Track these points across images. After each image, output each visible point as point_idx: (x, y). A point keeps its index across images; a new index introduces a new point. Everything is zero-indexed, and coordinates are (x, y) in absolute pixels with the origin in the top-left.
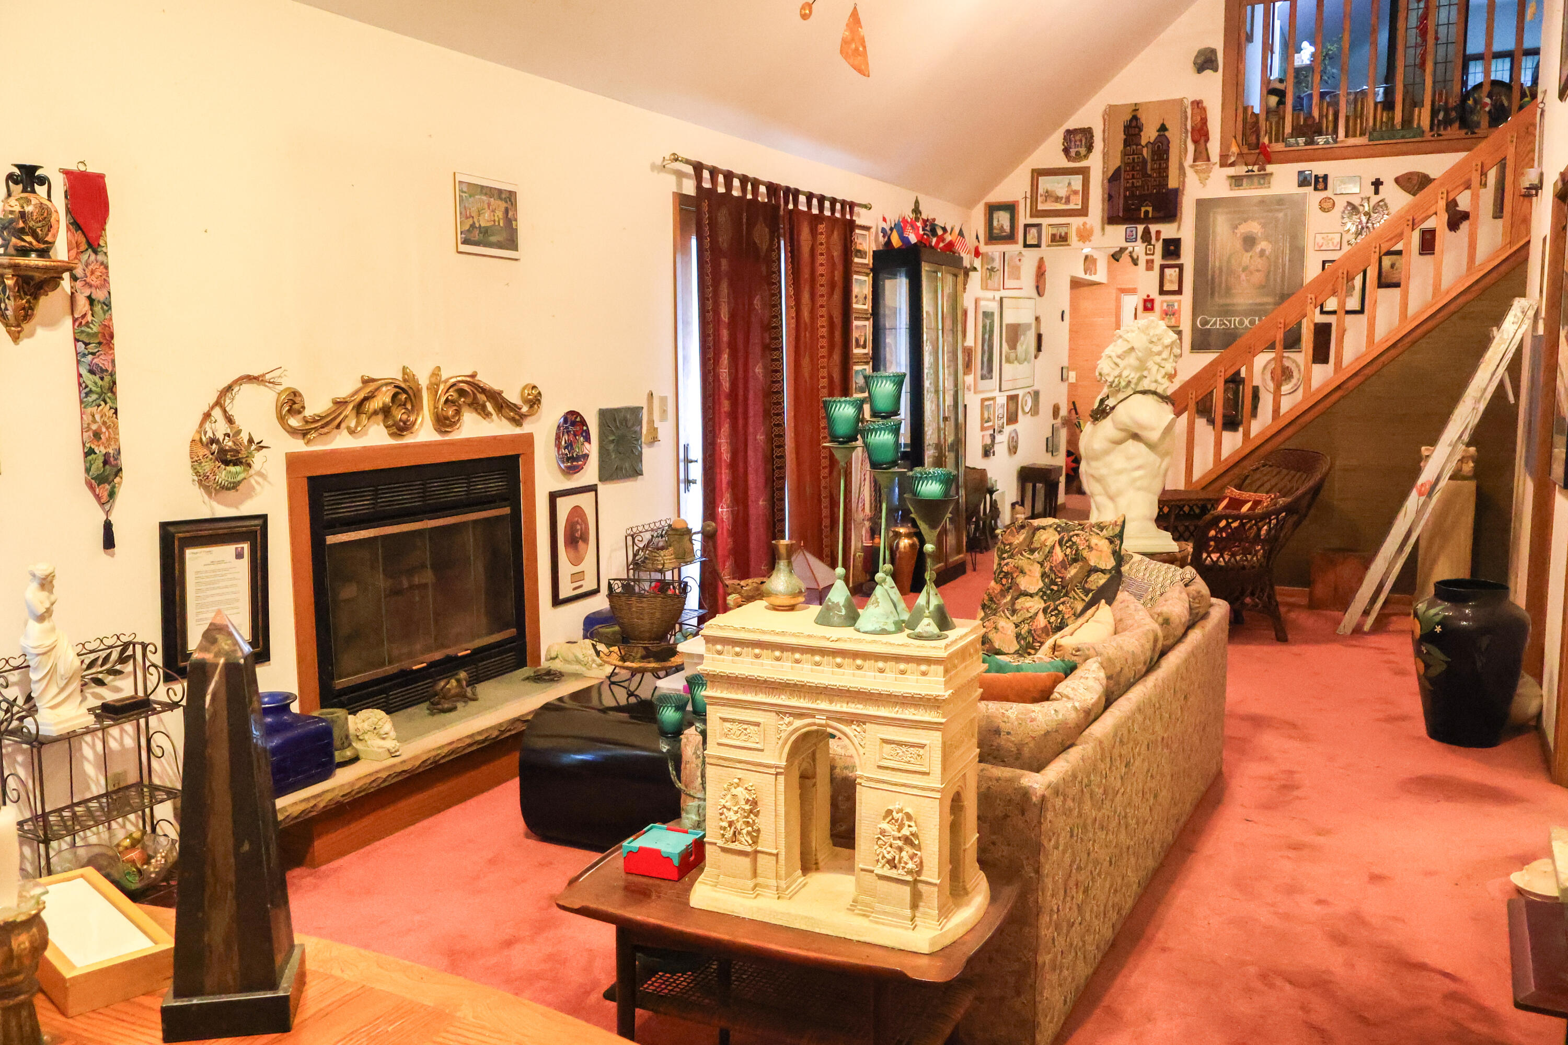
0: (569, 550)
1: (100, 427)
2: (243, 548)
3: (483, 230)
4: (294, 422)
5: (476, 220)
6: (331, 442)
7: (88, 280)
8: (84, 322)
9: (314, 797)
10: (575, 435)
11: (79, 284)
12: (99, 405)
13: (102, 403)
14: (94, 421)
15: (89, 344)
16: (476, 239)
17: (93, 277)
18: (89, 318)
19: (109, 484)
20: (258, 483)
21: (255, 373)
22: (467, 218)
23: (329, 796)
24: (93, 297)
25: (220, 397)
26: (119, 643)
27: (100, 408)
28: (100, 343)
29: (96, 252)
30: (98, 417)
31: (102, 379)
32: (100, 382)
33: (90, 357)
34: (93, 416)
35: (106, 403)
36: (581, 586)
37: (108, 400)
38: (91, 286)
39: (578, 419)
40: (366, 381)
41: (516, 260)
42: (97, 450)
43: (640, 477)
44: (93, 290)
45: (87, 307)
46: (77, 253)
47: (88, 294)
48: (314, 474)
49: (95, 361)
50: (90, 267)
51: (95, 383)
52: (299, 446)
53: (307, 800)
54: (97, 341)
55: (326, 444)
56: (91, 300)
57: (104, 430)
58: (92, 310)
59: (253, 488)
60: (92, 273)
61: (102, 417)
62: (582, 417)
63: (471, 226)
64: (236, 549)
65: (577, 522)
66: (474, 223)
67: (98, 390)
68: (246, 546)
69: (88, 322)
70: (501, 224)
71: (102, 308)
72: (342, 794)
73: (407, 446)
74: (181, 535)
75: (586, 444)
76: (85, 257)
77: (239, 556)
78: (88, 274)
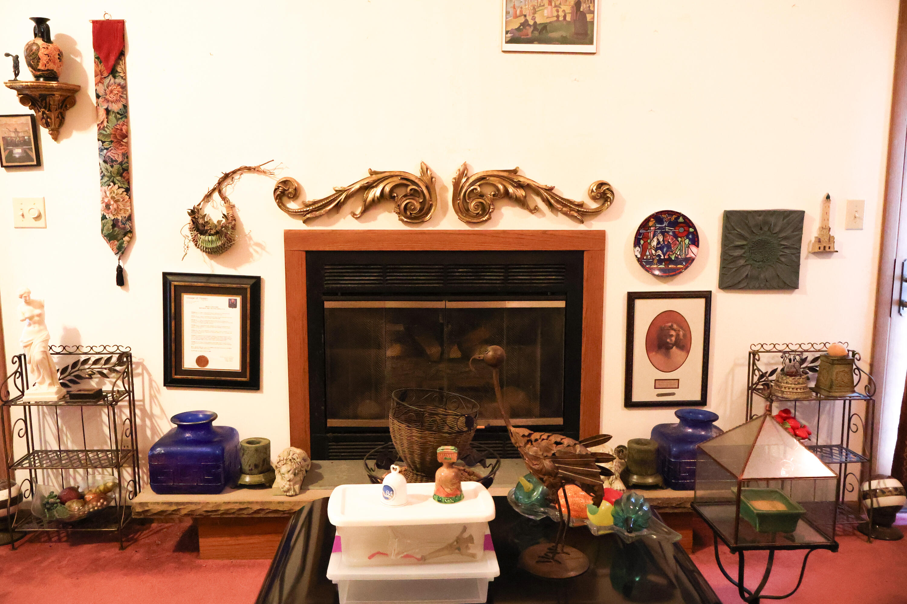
0: (653, 354)
1: (109, 200)
2: (236, 300)
3: (539, 28)
4: (293, 205)
5: (529, 18)
6: (334, 224)
7: (108, 97)
8: (102, 127)
9: (177, 504)
10: (676, 236)
11: (100, 100)
12: (109, 185)
13: (112, 184)
14: (106, 196)
15: (105, 142)
16: (530, 35)
17: (112, 95)
18: (105, 124)
19: (118, 241)
20: (257, 252)
21: (253, 165)
22: (516, 17)
23: (193, 507)
24: (109, 109)
25: (220, 183)
26: (118, 351)
27: (110, 187)
28: (112, 142)
29: (115, 77)
30: (108, 193)
31: (112, 166)
32: (110, 169)
33: (105, 151)
34: (105, 193)
35: (115, 184)
36: (673, 394)
37: (117, 182)
38: (108, 101)
39: (681, 220)
40: (372, 173)
41: (594, 54)
42: (107, 217)
43: (797, 290)
44: (110, 104)
45: (105, 116)
46: (101, 79)
47: (105, 107)
48: (311, 249)
49: (109, 154)
50: (110, 88)
51: (107, 169)
52: (298, 225)
53: (170, 504)
54: (109, 140)
55: (330, 225)
56: (108, 111)
57: (112, 202)
58: (107, 118)
59: (251, 255)
60: (111, 92)
61: (111, 193)
62: (685, 217)
63: (522, 24)
64: (230, 300)
65: (671, 328)
66: (526, 21)
67: (109, 174)
68: (239, 299)
69: (104, 127)
70: (568, 18)
71: (116, 117)
72: (205, 509)
73: (423, 233)
74: (176, 283)
75: (693, 248)
76: (107, 81)
77: (232, 305)
78: (108, 93)
